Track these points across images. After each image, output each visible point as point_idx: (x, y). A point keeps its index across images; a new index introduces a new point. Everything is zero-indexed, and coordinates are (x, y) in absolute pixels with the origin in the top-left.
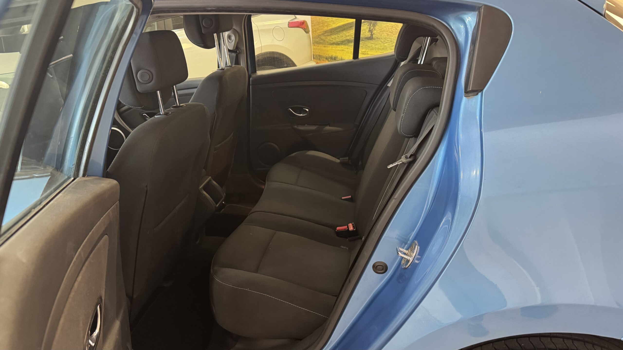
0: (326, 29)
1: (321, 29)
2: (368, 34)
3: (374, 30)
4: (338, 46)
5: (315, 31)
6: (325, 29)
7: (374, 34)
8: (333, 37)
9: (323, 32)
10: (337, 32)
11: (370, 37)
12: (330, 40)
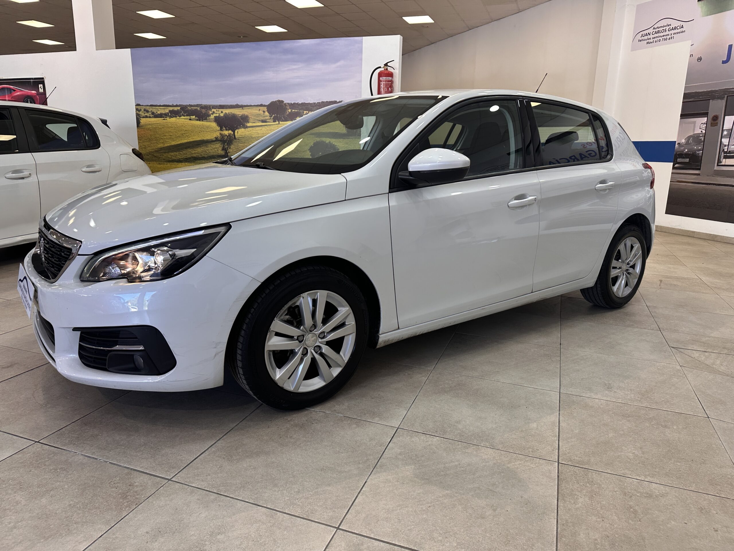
0: (161, 146)
1: (154, 146)
2: (221, 152)
3: (229, 148)
4: (180, 164)
5: (145, 148)
6: (159, 146)
7: (229, 152)
8: (172, 154)
9: (157, 149)
10: (178, 149)
11: (225, 155)
12: (168, 157)
